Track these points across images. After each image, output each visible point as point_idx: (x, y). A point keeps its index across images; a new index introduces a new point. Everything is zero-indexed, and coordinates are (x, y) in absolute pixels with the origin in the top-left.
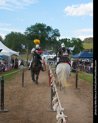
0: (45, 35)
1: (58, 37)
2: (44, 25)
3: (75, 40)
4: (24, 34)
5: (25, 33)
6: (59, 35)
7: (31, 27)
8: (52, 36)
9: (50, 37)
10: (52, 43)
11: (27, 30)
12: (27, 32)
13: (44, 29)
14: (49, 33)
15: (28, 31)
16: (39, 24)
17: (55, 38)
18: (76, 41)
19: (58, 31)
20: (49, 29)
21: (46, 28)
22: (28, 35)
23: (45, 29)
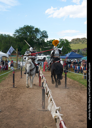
0: (33, 37)
1: (46, 38)
2: (32, 27)
3: (63, 41)
4: (13, 36)
5: (14, 35)
6: (47, 37)
7: (20, 29)
8: (40, 38)
10: (40, 45)
11: (16, 32)
12: (16, 35)
13: (32, 30)
14: (37, 35)
15: (17, 33)
16: (27, 26)
17: (43, 40)
18: (63, 42)
19: (46, 32)
20: (37, 30)
21: (34, 29)
22: (16, 37)
23: (34, 31)
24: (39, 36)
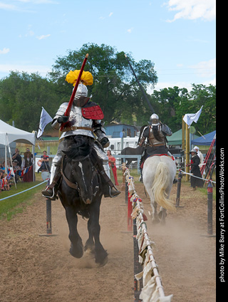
0: (111, 79)
1: (151, 84)
2: (108, 50)
3: (202, 92)
4: (49, 78)
5: (51, 74)
6: (153, 79)
7: (70, 58)
8: (133, 83)
9: (128, 83)
10: (132, 104)
11: (57, 67)
12: (58, 73)
13: (107, 61)
14: (123, 74)
15: (61, 70)
16: (92, 46)
17: (141, 87)
18: (204, 93)
19: (150, 65)
20: (123, 60)
21: (114, 57)
22: (60, 79)
23: (113, 62)
24: (128, 78)
